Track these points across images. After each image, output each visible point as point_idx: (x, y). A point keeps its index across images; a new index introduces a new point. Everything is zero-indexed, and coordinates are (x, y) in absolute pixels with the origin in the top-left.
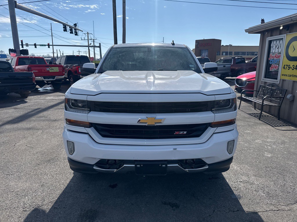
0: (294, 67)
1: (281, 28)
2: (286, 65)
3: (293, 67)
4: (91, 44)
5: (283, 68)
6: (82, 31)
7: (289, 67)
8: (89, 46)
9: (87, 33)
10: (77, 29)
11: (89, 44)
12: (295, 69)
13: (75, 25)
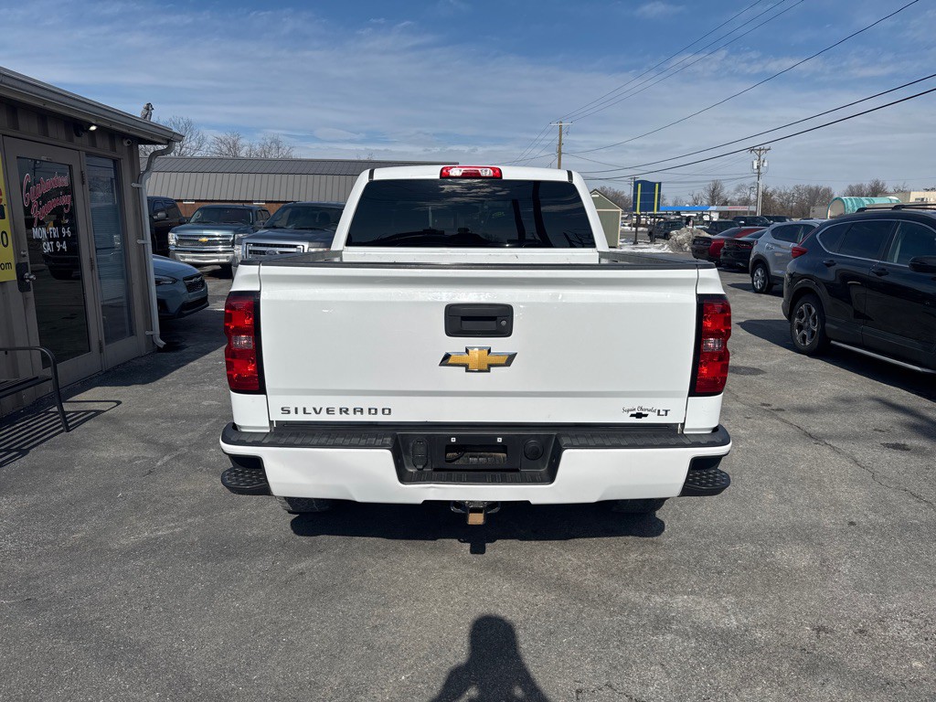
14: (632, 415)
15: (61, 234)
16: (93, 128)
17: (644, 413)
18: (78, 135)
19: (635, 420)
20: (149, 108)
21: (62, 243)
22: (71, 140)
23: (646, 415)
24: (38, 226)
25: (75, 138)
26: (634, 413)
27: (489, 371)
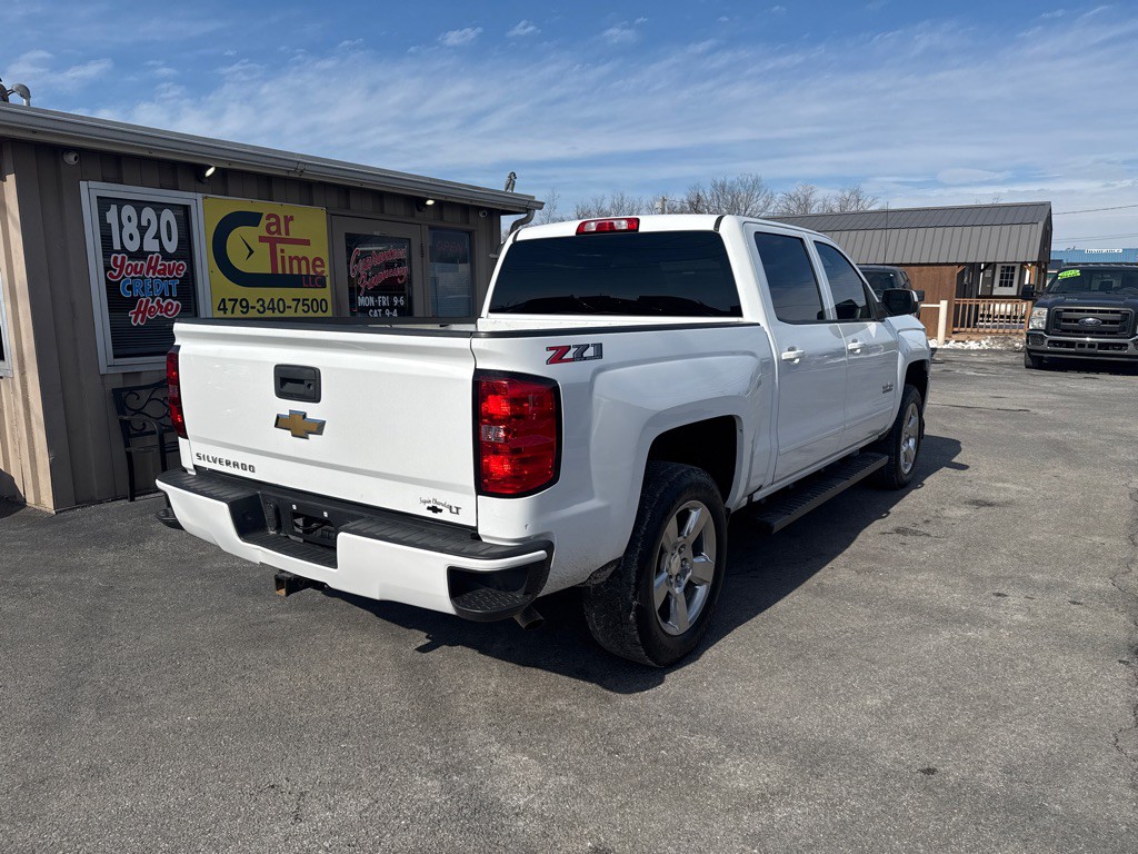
0: (266, 305)
1: (210, 172)
2: (230, 300)
3: (262, 306)
5: (219, 309)
7: (244, 304)
12: (269, 309)
14: (429, 508)
15: (392, 302)
16: (430, 202)
17: (439, 507)
18: (419, 210)
19: (430, 514)
20: (513, 176)
21: (392, 311)
22: (413, 216)
23: (441, 511)
24: (365, 296)
25: (417, 213)
26: (430, 505)
27: (307, 438)
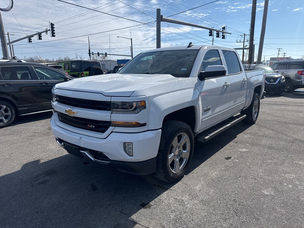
4: (246, 46)
6: (231, 34)
8: (243, 49)
9: (244, 35)
10: (225, 33)
11: (245, 46)
13: (224, 28)
